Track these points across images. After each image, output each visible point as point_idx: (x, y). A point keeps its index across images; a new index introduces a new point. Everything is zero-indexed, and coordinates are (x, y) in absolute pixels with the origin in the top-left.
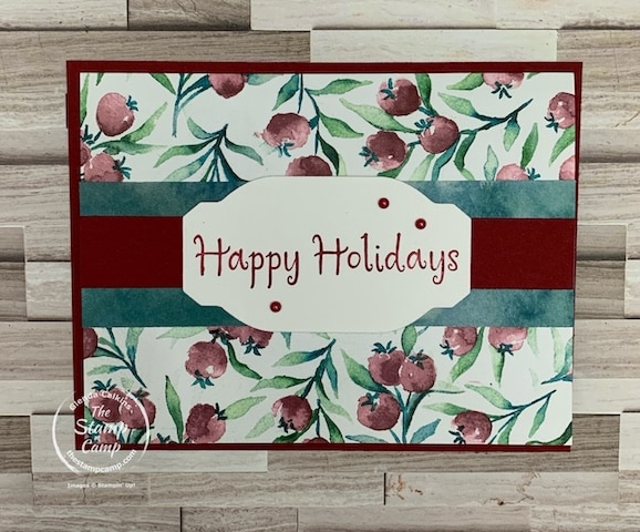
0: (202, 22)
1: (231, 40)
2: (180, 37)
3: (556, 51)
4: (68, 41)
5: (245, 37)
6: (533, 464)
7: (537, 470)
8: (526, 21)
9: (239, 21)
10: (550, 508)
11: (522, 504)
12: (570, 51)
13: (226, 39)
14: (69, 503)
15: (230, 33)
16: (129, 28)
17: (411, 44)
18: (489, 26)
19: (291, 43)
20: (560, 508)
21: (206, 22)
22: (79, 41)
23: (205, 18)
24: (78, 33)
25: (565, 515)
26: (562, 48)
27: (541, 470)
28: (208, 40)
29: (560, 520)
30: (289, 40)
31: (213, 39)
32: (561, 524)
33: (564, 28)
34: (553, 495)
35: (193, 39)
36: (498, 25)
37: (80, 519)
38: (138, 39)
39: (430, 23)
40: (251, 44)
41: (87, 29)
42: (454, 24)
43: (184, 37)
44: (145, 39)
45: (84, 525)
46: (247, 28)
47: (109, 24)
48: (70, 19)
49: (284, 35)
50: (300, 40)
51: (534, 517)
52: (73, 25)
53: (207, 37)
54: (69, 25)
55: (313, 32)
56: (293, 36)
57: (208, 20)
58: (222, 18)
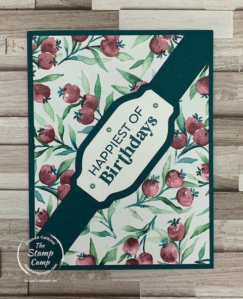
0: (69, 6)
1: (82, 14)
2: (59, 13)
3: (232, 20)
4: (8, 15)
5: (89, 13)
6: (224, 216)
7: (226, 219)
8: (218, 6)
9: (86, 6)
10: (233, 238)
11: (220, 235)
12: (239, 20)
13: (80, 14)
14: (2, 233)
15: (82, 11)
16: (36, 9)
17: (166, 17)
18: (201, 8)
19: (110, 16)
20: (238, 238)
21: (71, 6)
22: (13, 15)
23: (71, 4)
24: (12, 11)
25: (240, 241)
26: (235, 19)
27: (228, 219)
28: (72, 14)
29: (238, 244)
30: (109, 14)
31: (74, 14)
32: (238, 245)
33: (236, 10)
34: (234, 231)
35: (64, 14)
36: (206, 8)
37: (7, 241)
38: (39, 14)
39: (174, 7)
40: (92, 16)
41: (17, 9)
42: (185, 8)
43: (61, 13)
44: (43, 14)
45: (10, 244)
46: (90, 9)
47: (26, 7)
48: (9, 5)
49: (107, 12)
50: (114, 14)
51: (226, 242)
52: (10, 7)
53: (71, 13)
54: (8, 8)
55: (120, 11)
56: (112, 12)
57: (72, 5)
58: (78, 4)
